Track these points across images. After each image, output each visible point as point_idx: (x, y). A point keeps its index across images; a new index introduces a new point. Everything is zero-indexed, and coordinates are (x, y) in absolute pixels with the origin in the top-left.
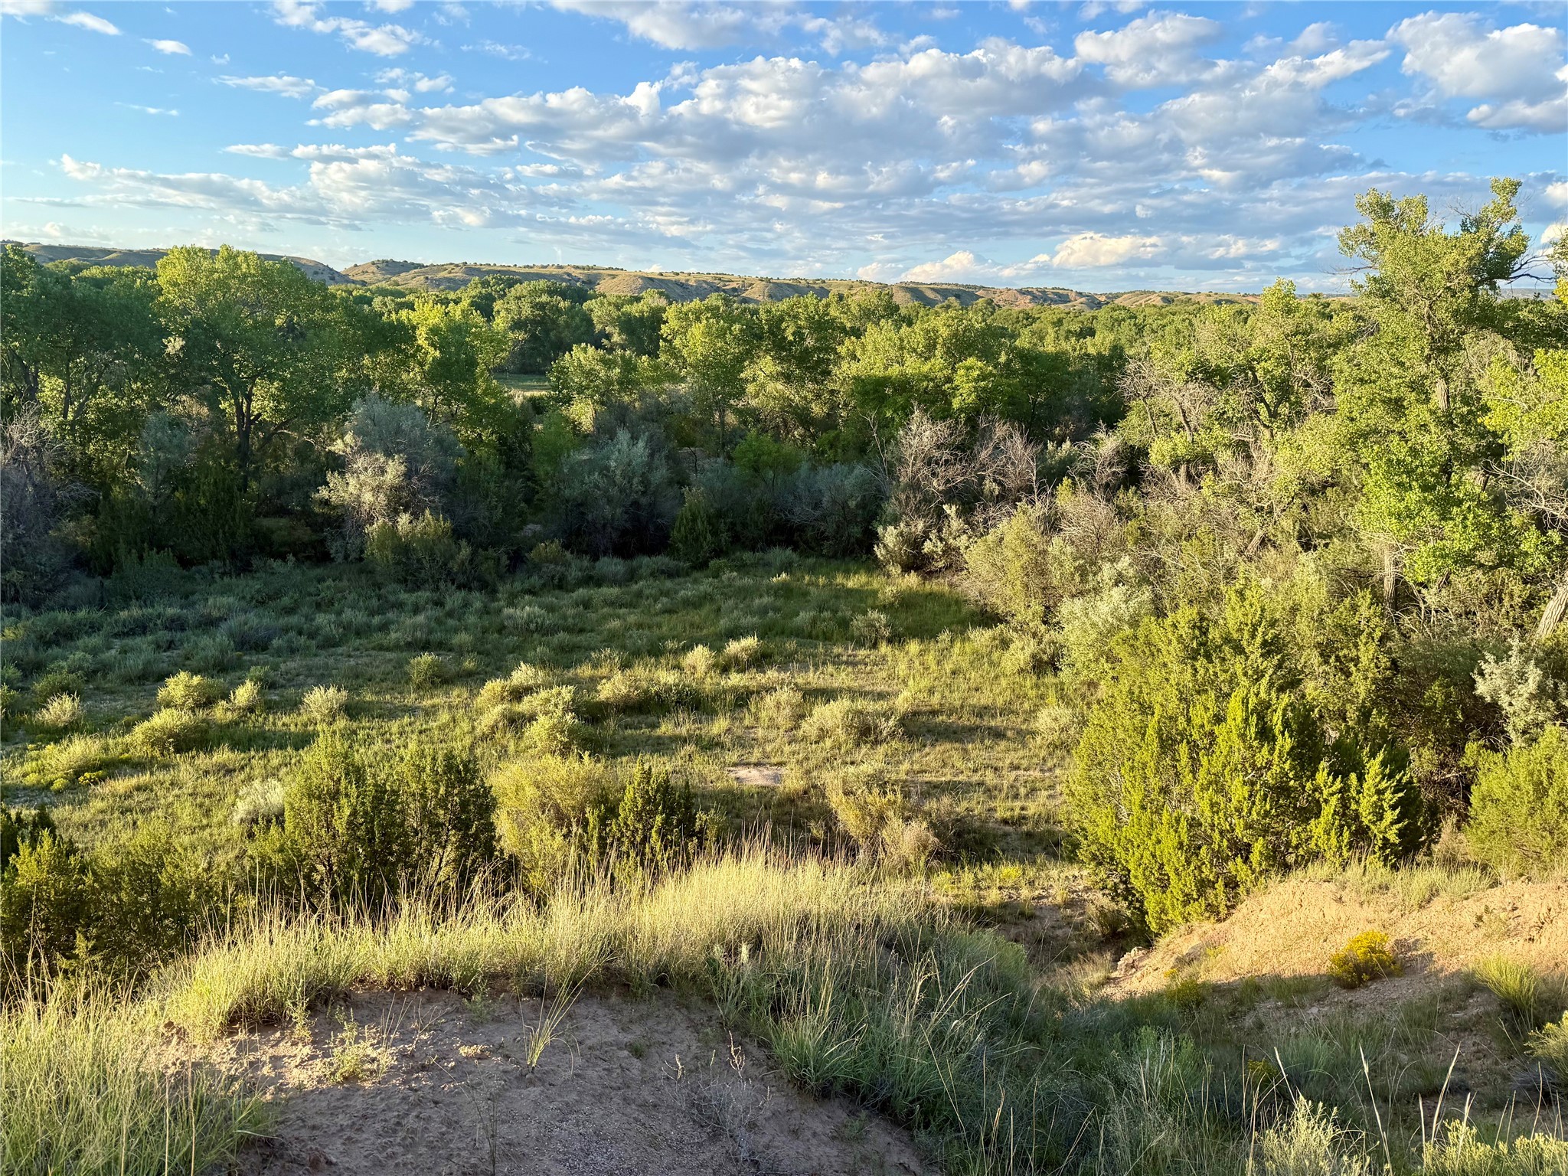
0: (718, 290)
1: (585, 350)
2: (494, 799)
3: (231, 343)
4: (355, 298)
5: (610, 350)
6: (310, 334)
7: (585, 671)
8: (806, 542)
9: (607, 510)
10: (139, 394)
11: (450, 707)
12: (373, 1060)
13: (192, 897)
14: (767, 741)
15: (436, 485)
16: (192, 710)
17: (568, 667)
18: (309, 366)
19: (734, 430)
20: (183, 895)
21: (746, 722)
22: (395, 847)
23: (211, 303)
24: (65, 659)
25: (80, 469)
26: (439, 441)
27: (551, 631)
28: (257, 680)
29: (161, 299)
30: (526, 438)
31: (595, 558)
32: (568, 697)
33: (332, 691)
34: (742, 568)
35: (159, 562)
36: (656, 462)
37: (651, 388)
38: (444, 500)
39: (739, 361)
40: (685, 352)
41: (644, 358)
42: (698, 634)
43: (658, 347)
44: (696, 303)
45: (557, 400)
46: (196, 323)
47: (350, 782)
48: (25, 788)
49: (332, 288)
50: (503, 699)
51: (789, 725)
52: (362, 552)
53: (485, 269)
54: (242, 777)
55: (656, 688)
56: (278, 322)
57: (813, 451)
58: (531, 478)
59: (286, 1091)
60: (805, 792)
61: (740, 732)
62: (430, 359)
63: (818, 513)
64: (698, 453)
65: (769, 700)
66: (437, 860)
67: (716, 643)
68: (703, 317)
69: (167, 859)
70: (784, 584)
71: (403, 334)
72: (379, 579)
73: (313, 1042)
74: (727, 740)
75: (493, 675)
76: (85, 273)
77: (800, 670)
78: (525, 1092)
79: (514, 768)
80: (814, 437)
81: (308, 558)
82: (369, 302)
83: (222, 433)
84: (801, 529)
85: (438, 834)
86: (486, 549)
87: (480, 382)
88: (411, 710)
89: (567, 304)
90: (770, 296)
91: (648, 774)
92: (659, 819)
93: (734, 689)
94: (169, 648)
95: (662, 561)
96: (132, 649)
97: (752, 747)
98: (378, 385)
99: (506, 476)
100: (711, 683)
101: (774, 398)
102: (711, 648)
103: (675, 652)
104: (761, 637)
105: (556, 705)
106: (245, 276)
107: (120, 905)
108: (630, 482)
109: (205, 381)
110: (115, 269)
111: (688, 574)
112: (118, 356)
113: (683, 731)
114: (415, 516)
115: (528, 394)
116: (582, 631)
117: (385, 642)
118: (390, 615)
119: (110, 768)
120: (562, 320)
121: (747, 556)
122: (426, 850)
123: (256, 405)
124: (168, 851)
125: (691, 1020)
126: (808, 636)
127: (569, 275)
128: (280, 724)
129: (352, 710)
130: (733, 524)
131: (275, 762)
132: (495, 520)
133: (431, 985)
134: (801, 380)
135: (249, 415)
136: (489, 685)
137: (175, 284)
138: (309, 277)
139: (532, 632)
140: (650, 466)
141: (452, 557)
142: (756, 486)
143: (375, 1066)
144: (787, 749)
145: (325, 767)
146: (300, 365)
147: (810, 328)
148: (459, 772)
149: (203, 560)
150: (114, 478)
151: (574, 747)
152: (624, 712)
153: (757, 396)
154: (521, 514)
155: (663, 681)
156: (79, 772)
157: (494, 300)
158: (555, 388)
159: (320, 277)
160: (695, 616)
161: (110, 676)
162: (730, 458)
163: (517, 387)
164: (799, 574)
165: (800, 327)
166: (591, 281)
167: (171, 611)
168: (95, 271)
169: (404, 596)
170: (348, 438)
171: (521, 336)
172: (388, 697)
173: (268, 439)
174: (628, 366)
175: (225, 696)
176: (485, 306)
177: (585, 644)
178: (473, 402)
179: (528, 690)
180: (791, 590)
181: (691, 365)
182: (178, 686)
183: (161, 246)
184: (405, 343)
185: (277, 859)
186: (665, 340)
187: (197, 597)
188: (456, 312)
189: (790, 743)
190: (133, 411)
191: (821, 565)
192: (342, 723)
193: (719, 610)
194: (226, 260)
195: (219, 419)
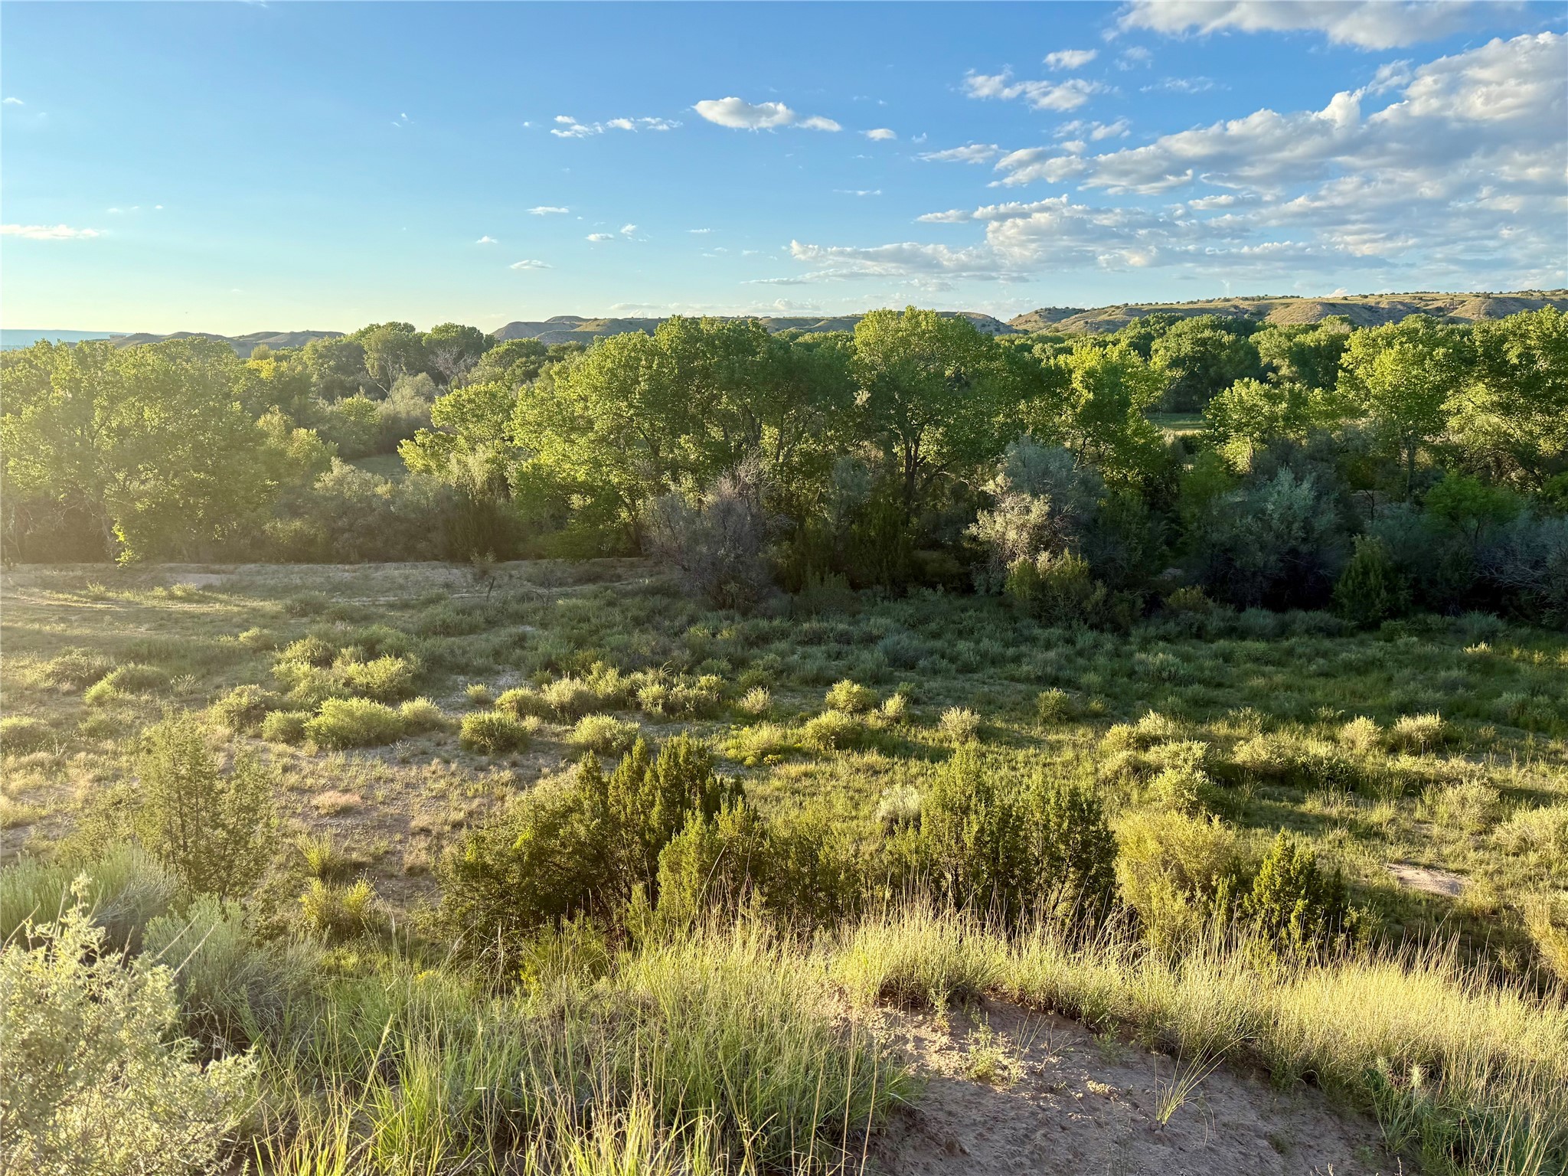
0: (1417, 310)
1: (1248, 385)
2: (1117, 845)
3: (906, 394)
4: (1017, 347)
5: (1277, 384)
6: (974, 383)
7: (1221, 729)
8: (1519, 608)
9: (1259, 558)
10: (831, 440)
11: (1075, 745)
12: (1005, 1068)
13: (842, 877)
14: (1443, 841)
15: (1076, 524)
16: (851, 713)
17: (1202, 722)
18: (970, 412)
19: (1427, 471)
20: (835, 873)
21: (1418, 815)
22: (1017, 872)
23: (895, 359)
24: (762, 658)
25: (785, 503)
26: (1084, 482)
27: (1187, 681)
28: (904, 694)
29: (855, 358)
30: (1174, 479)
31: (1241, 608)
32: (1199, 754)
33: (966, 713)
34: (1426, 633)
35: (836, 584)
36: (1323, 506)
37: (1324, 424)
38: (1084, 540)
39: (1439, 392)
40: (1369, 383)
41: (1317, 391)
42: (1362, 705)
43: (1335, 378)
44: (1389, 327)
45: (1211, 438)
46: (881, 377)
47: (980, 801)
48: (727, 760)
49: (997, 338)
50: (1128, 745)
51: (1477, 827)
52: (1002, 586)
53: (1146, 308)
54: (886, 779)
55: (1303, 759)
56: (948, 373)
57: (1537, 497)
58: (1177, 520)
59: (927, 1072)
60: (1494, 912)
61: (1408, 825)
62: (1083, 401)
63: (1539, 573)
64: (1377, 498)
65: (1451, 793)
66: (1055, 894)
67: (1385, 717)
68: (1396, 342)
69: (825, 839)
70: (1483, 660)
71: (1062, 377)
72: (1016, 613)
73: (951, 1034)
74: (1391, 832)
75: (1120, 720)
76: (800, 340)
77: (1498, 763)
78: (1154, 1148)
79: (1138, 818)
80: (1539, 480)
81: (955, 589)
82: (1029, 349)
83: (893, 474)
84: (1513, 591)
85: (1058, 868)
86: (1121, 591)
87: (1131, 422)
88: (1037, 743)
89: (1232, 337)
90: (1488, 314)
91: (1289, 853)
92: (1300, 904)
93: (1404, 774)
94: (837, 658)
95: (1321, 617)
96: (810, 656)
97: (1424, 845)
98: (1031, 428)
99: (1149, 518)
100: (1373, 763)
101: (1486, 433)
102: (1377, 723)
103: (1330, 722)
104: (1445, 717)
105: (1185, 761)
106: (924, 333)
107: (786, 871)
108: (1289, 526)
109: (883, 428)
110: (822, 334)
111: (1352, 635)
112: (819, 409)
113: (1334, 812)
114: (1055, 554)
115: (1180, 433)
116: (1219, 685)
117: (1017, 674)
118: (1023, 648)
119: (788, 753)
120: (1224, 355)
121: (1434, 619)
122: (1046, 881)
123: (922, 449)
124: (826, 833)
125: (1345, 1132)
126: (1513, 723)
127: (1236, 307)
128: (920, 736)
129: (983, 734)
130: (1417, 581)
131: (914, 771)
132: (1133, 562)
133: (1060, 1011)
134: (1526, 412)
135: (916, 457)
136: (1115, 729)
137: (868, 344)
138: (978, 330)
139: (1164, 680)
140: (1315, 511)
141: (1087, 597)
142: (1451, 537)
143: (1006, 1074)
144: (1472, 855)
145: (959, 782)
146: (963, 411)
147: (1544, 348)
148: (1083, 811)
149: (869, 585)
150: (808, 511)
151: (1203, 808)
152: (1263, 780)
153: (1461, 430)
154: (1162, 556)
155: (1312, 752)
156: (764, 754)
157: (1153, 339)
158: (1211, 426)
159: (987, 329)
160: (1358, 684)
161: (792, 677)
162: (1420, 504)
163: (1169, 427)
164: (1505, 647)
165: (1530, 348)
166: (1261, 312)
167: (841, 627)
168: (807, 338)
169: (1037, 631)
170: (1000, 479)
171: (1178, 373)
172: (1016, 726)
173: (929, 480)
174: (1297, 400)
175: (878, 706)
176: (1143, 346)
177: (1222, 699)
178: (1122, 443)
179: (1156, 740)
180: (1493, 666)
181: (1375, 397)
182: (842, 691)
183: (858, 312)
184: (1061, 387)
185: (913, 860)
186: (1345, 370)
187: (861, 616)
188: (1113, 353)
189: (1476, 849)
190: (826, 455)
191: (1539, 638)
192: (973, 744)
193: (1390, 679)
194: (909, 320)
195: (891, 460)
